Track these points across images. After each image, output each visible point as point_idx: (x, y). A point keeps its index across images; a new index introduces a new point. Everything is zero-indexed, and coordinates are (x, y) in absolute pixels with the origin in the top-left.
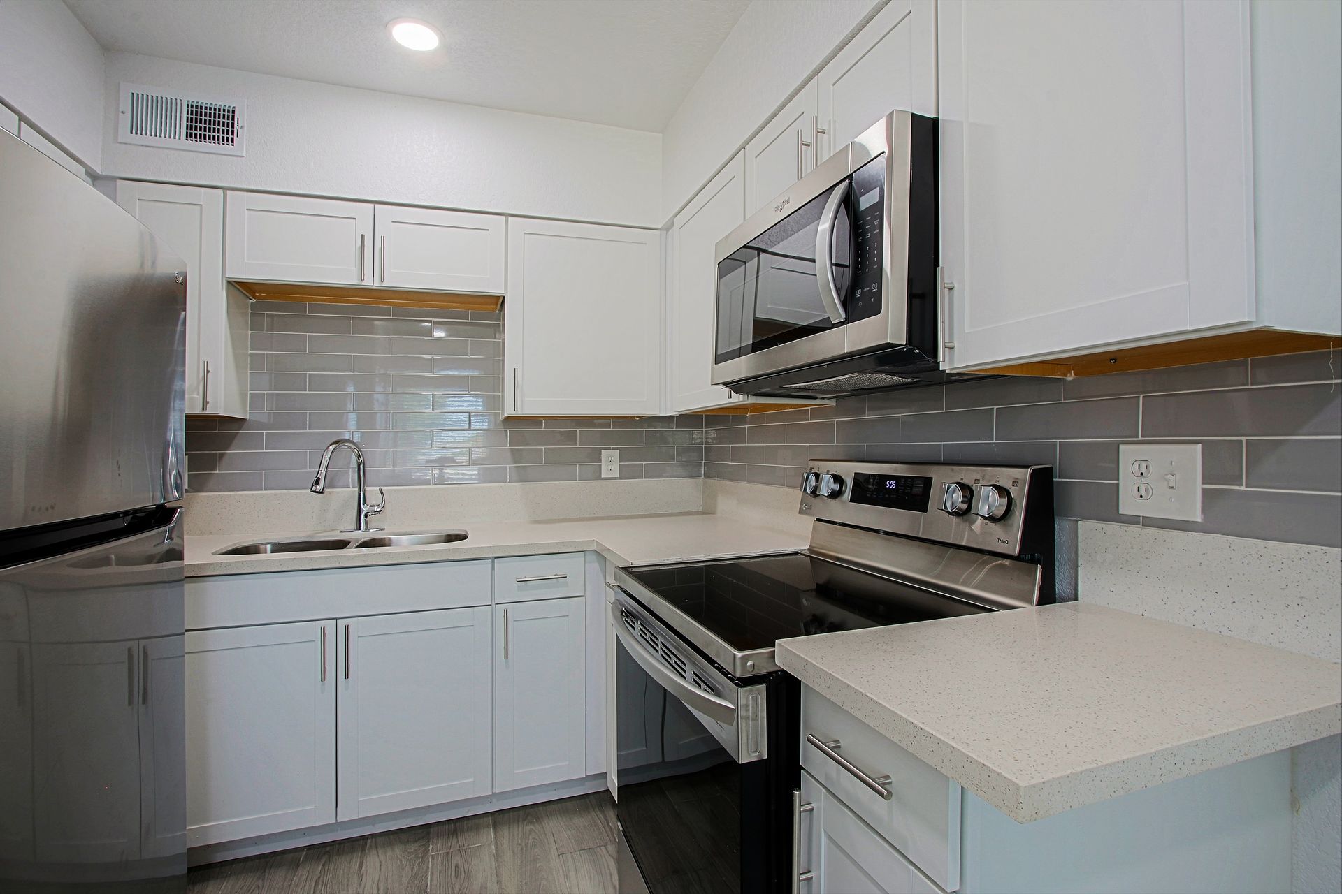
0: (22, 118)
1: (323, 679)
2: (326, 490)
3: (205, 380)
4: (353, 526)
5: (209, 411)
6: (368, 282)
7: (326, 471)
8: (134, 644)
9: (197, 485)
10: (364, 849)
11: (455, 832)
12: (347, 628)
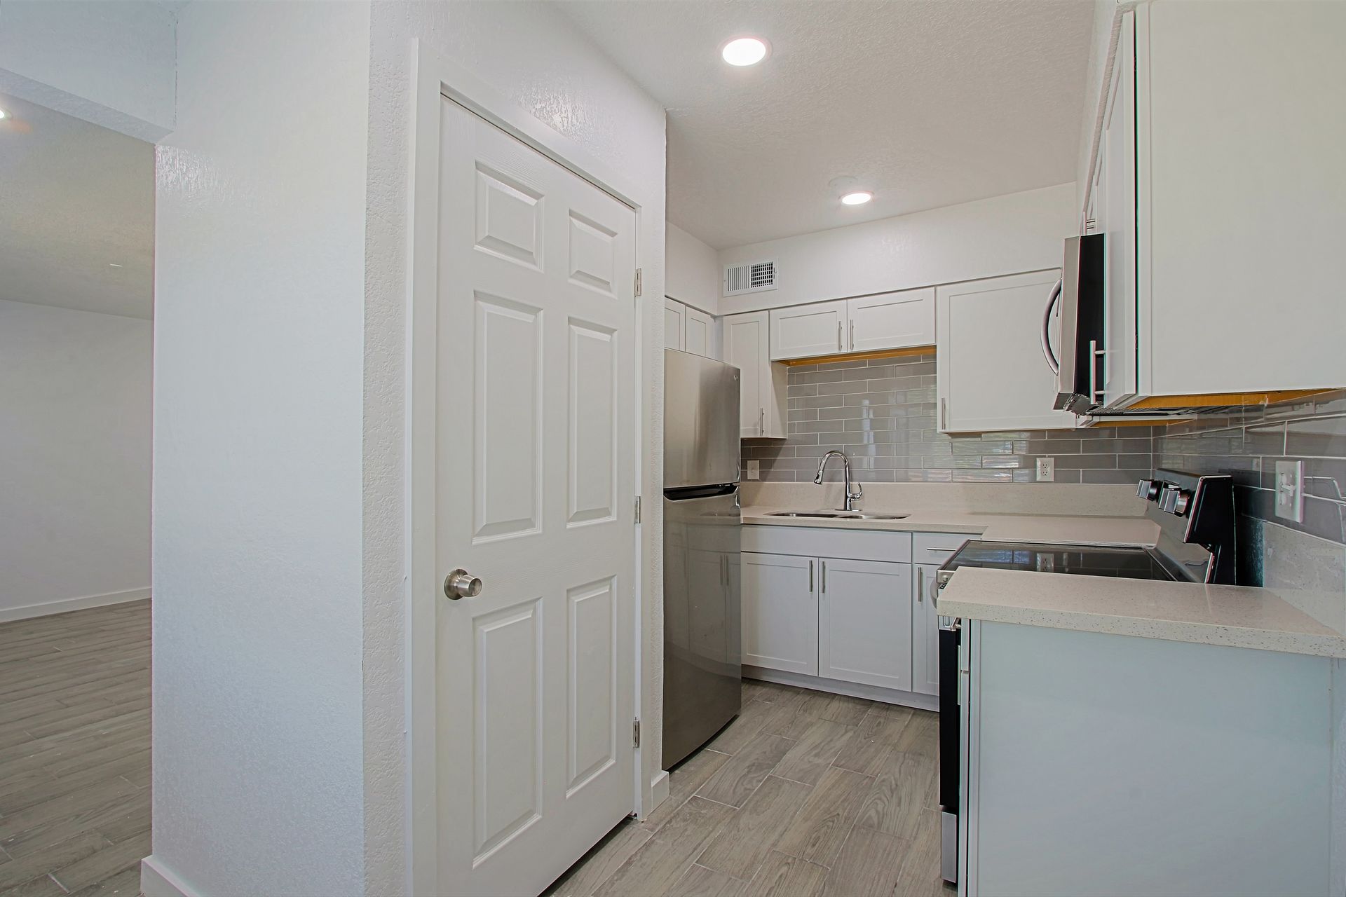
0: (687, 305)
1: (811, 590)
2: (823, 483)
3: (761, 419)
4: (843, 508)
5: (764, 436)
6: (844, 351)
7: (823, 471)
8: (723, 554)
9: (763, 478)
10: (833, 698)
11: (888, 709)
12: (823, 563)
